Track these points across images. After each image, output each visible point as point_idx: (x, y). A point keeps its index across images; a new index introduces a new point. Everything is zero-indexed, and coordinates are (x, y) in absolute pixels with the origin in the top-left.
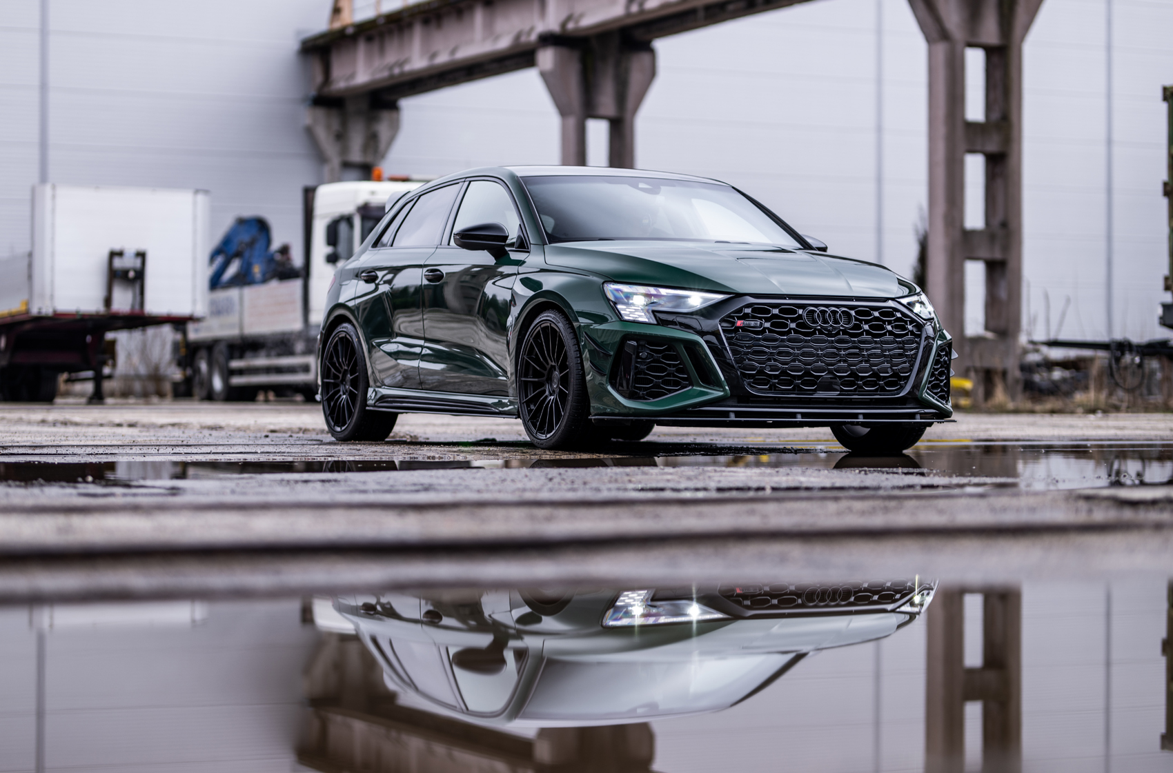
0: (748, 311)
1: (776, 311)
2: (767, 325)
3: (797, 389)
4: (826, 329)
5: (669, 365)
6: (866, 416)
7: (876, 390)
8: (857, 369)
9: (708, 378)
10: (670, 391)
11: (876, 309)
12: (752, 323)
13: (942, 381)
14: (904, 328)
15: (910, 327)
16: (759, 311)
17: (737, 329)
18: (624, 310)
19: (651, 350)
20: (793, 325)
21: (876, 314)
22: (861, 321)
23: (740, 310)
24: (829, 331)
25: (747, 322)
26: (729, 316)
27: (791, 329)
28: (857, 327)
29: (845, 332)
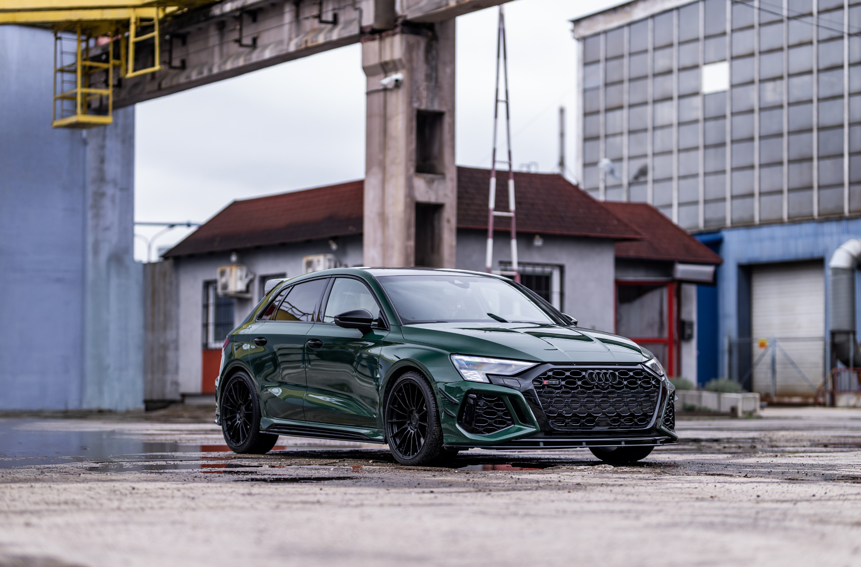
0: (550, 373)
1: (568, 374)
2: (563, 383)
3: (583, 425)
4: (600, 384)
5: (499, 411)
6: (626, 442)
7: (632, 425)
8: (620, 411)
9: (525, 419)
10: (499, 428)
11: (631, 370)
12: (554, 382)
13: (670, 416)
14: (649, 383)
15: (654, 383)
16: (558, 374)
17: (544, 386)
18: (466, 373)
19: (486, 401)
20: (580, 383)
21: (631, 374)
22: (622, 379)
23: (545, 374)
24: (602, 386)
25: (551, 381)
26: (538, 377)
27: (578, 385)
28: (620, 383)
29: (612, 387)
